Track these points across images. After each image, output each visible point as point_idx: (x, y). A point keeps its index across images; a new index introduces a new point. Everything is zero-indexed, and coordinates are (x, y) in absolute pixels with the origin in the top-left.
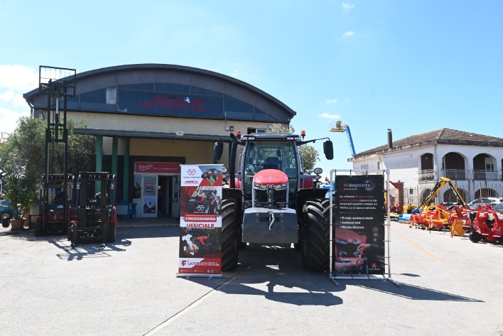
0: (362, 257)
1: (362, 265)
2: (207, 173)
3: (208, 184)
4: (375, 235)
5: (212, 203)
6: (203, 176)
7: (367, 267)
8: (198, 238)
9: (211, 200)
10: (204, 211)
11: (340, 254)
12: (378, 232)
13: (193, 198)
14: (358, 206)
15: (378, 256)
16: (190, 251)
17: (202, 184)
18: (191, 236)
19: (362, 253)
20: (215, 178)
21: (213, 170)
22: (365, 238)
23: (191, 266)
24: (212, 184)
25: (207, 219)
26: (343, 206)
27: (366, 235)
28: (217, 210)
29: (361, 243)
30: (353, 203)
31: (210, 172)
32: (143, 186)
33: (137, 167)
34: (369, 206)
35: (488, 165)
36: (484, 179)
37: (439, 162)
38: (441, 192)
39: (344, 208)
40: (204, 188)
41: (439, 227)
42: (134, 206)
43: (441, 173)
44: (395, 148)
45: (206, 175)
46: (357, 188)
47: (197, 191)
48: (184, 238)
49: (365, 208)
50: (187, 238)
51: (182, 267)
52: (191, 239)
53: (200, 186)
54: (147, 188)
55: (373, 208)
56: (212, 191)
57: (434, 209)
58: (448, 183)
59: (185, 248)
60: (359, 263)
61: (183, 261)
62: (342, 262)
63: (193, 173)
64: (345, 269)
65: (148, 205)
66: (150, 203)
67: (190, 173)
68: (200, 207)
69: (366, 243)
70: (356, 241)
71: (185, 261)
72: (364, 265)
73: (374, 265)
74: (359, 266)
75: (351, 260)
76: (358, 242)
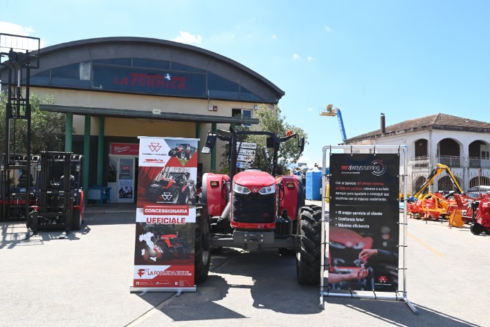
0: (366, 267)
1: (366, 278)
2: (177, 149)
3: (178, 164)
4: (386, 237)
5: (184, 189)
6: (170, 154)
7: (373, 280)
8: (162, 238)
9: (181, 186)
10: (171, 200)
11: (336, 261)
12: (390, 234)
13: (157, 183)
14: (361, 197)
15: (388, 267)
16: (150, 255)
17: (169, 164)
18: (152, 235)
19: (366, 262)
20: (187, 156)
21: (185, 146)
22: (370, 240)
23: (152, 277)
24: (183, 164)
25: (173, 211)
26: (340, 196)
27: (372, 237)
28: (189, 200)
29: (365, 248)
30: (354, 192)
31: (181, 149)
32: (118, 169)
33: (113, 149)
34: (377, 197)
35: (484, 153)
36: (479, 167)
37: (433, 148)
38: (436, 179)
39: (342, 198)
40: (172, 169)
41: (436, 218)
42: (108, 190)
43: (435, 160)
44: (388, 133)
45: (175, 152)
46: (360, 171)
47: (163, 174)
48: (142, 238)
49: (371, 199)
50: (147, 237)
51: (139, 277)
52: (152, 239)
53: (166, 166)
54: (123, 171)
55: (384, 199)
56: (183, 173)
57: (430, 197)
58: (444, 171)
59: (143, 252)
60: (361, 275)
61: (141, 270)
62: (337, 273)
63: (157, 148)
64: (341, 283)
65: (124, 189)
66: (126, 188)
67: (153, 148)
68: (166, 195)
69: (372, 248)
70: (357, 245)
71: (144, 270)
72: (368, 278)
73: (383, 279)
74: (362, 280)
75: (351, 270)
76: (360, 246)
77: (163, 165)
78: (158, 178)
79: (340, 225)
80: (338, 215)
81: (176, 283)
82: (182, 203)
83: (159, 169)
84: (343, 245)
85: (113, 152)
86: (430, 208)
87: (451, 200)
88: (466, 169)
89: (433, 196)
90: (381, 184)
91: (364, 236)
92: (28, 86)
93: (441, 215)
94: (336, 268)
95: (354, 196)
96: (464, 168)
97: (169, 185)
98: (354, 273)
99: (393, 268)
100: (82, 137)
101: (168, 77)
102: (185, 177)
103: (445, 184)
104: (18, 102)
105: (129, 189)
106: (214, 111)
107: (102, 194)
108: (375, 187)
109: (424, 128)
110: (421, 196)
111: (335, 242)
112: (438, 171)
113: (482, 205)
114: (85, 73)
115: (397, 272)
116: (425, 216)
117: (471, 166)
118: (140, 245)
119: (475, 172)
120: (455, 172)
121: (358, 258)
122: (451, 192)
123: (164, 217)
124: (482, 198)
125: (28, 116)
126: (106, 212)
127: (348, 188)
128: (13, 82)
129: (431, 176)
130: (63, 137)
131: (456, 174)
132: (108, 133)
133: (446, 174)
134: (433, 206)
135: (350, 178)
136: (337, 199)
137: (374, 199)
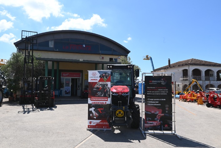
0: (160, 121)
1: (160, 125)
2: (102, 75)
3: (103, 81)
4: (167, 109)
5: (106, 90)
6: (100, 77)
7: (162, 126)
8: (98, 109)
9: (105, 89)
10: (101, 95)
11: (147, 119)
12: (169, 108)
13: (95, 88)
15: (168, 121)
16: (94, 116)
17: (100, 81)
19: (159, 119)
20: (107, 78)
21: (106, 73)
22: (161, 110)
23: (95, 124)
24: (105, 81)
25: (103, 99)
28: (108, 95)
29: (159, 113)
30: (154, 91)
31: (104, 74)
32: (64, 83)
33: (62, 75)
34: (163, 93)
35: (211, 74)
36: (209, 80)
37: (190, 73)
38: (191, 85)
39: (150, 94)
40: (101, 83)
41: (192, 101)
42: (61, 91)
43: (191, 77)
44: (172, 67)
45: (102, 76)
46: (157, 83)
47: (97, 85)
48: (90, 110)
49: (161, 94)
50: (92, 109)
51: (90, 125)
52: (94, 110)
53: (99, 82)
54: (66, 83)
55: (166, 94)
56: (105, 84)
57: (189, 93)
58: (195, 82)
59: (91, 115)
60: (158, 124)
61: (90, 122)
62: (148, 124)
63: (95, 75)
64: (150, 128)
65: (67, 91)
66: (68, 90)
67: (93, 75)
68: (99, 93)
69: (162, 113)
70: (156, 112)
71: (91, 122)
72: (160, 126)
73: (166, 126)
74: (158, 126)
75: (153, 122)
76: (157, 113)
77: (97, 81)
78: (96, 86)
79: (149, 104)
80: (148, 101)
81: (104, 127)
82: (105, 96)
83: (96, 83)
84: (150, 112)
85: (62, 76)
86: (190, 97)
87: (198, 94)
88: (204, 81)
89: (191, 92)
90: (164, 88)
91: (158, 109)
92: (33, 50)
93: (194, 100)
95: (154, 93)
96: (203, 81)
97: (100, 89)
98: (155, 123)
99: (170, 121)
100: (51, 70)
101: (84, 46)
103: (196, 87)
104: (29, 57)
105: (69, 90)
106: (102, 59)
107: (59, 93)
108: (163, 89)
109: (186, 65)
110: (186, 92)
111: (147, 111)
112: (193, 82)
113: (210, 95)
114: (51, 45)
115: (172, 123)
116: (188, 100)
117: (206, 80)
118: (90, 112)
119: (207, 83)
120: (199, 82)
121: (156, 117)
122: (198, 91)
123: (98, 101)
124: (210, 93)
125: (32, 63)
126: (61, 100)
127: (152, 90)
128: (27, 48)
129: (190, 84)
130: (44, 70)
131: (200, 83)
132: (60, 68)
133: (196, 83)
134: (191, 96)
135: (153, 85)
136: (148, 94)
137: (162, 94)
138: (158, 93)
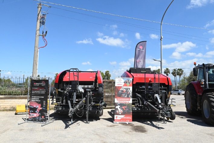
77: (122, 86)
78: (121, 90)
79: (33, 101)
80: (32, 98)
81: (127, 121)
82: (128, 97)
83: (121, 87)
84: (33, 106)
90: (43, 88)
91: (39, 104)
94: (31, 114)
97: (124, 92)
98: (35, 115)
99: (46, 114)
102: (128, 89)
111: (31, 106)
127: (35, 90)
135: (36, 87)
136: (32, 93)
137: (42, 93)
138: (39, 92)
